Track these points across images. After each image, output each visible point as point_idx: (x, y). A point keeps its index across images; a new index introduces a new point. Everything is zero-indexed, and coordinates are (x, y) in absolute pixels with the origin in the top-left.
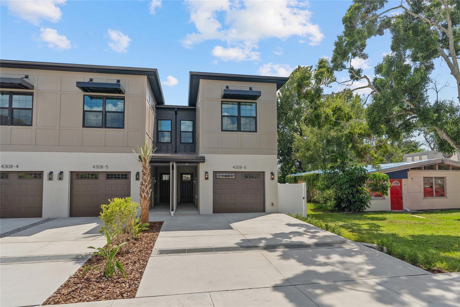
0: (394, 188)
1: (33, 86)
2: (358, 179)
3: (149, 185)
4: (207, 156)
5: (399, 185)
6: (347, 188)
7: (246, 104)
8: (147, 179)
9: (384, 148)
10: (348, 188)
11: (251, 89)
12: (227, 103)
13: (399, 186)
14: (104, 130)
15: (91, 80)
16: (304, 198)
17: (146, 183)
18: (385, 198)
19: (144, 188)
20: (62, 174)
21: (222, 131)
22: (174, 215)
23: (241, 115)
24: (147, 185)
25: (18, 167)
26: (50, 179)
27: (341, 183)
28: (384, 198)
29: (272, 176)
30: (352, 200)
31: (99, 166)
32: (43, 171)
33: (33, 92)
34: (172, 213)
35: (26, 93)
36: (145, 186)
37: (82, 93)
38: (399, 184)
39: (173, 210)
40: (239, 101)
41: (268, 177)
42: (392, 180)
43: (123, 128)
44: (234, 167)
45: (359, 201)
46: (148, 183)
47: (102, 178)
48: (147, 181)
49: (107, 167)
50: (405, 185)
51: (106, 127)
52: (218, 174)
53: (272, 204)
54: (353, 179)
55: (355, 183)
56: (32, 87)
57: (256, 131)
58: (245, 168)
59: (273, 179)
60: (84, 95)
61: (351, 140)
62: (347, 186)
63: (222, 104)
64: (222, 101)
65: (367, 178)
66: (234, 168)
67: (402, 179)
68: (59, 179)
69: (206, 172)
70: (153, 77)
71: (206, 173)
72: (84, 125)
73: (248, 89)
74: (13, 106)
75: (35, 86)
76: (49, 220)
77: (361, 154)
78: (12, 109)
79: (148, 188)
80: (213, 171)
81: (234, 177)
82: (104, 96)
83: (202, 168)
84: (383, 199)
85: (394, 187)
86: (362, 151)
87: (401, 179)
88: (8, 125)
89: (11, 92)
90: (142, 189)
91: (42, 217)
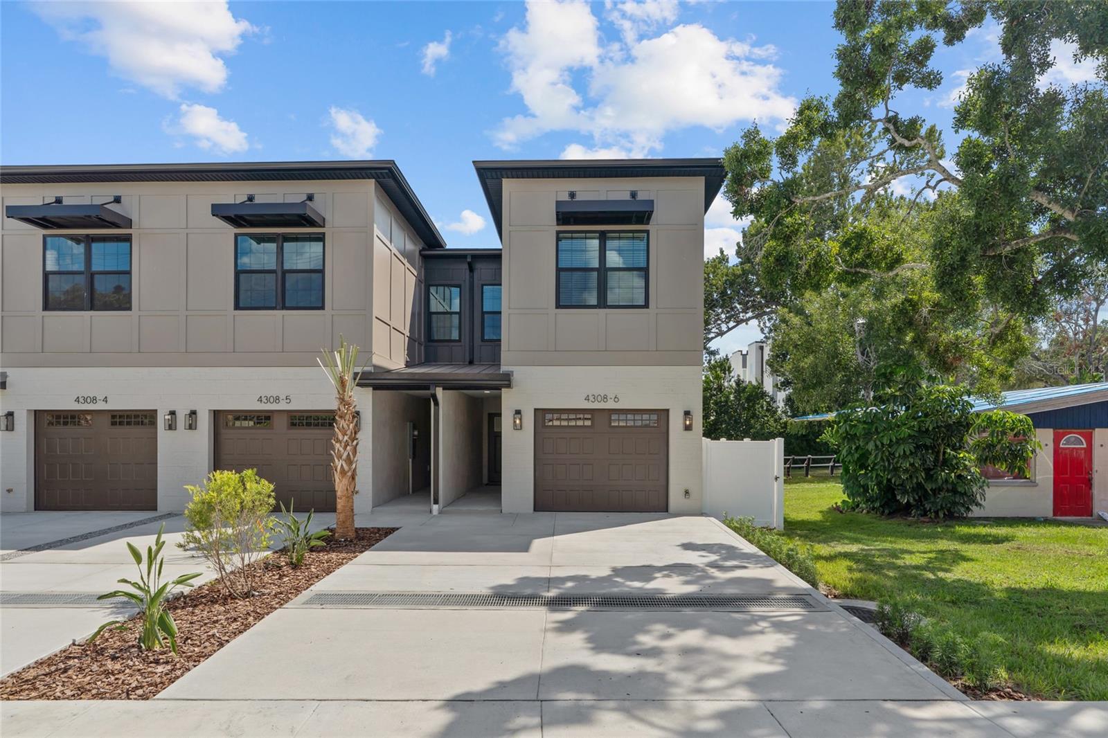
0: (1066, 454)
1: (131, 220)
2: (943, 429)
3: (353, 441)
4: (519, 373)
5: (1085, 446)
6: (908, 453)
7: (619, 235)
8: (348, 426)
9: (1013, 341)
10: (911, 453)
11: (634, 195)
12: (572, 235)
13: (1084, 448)
14: (279, 313)
15: (251, 198)
16: (777, 478)
17: (346, 438)
18: (1035, 482)
19: (341, 449)
20: (194, 416)
21: (557, 308)
22: (439, 513)
23: (607, 266)
24: (347, 441)
25: (106, 401)
26: (171, 427)
27: (891, 441)
28: (1031, 481)
29: (686, 420)
30: (929, 487)
31: (272, 398)
32: (156, 410)
33: (131, 234)
34: (435, 508)
35: (117, 238)
36: (343, 444)
37: (231, 230)
38: (1083, 445)
39: (436, 502)
40: (603, 229)
41: (676, 422)
42: (1061, 431)
43: (322, 308)
44: (587, 399)
45: (948, 491)
46: (349, 438)
47: (280, 424)
48: (349, 432)
49: (288, 401)
50: (1102, 446)
51: (284, 308)
52: (548, 416)
53: (687, 492)
54: (928, 429)
55: (933, 439)
56: (128, 223)
57: (646, 306)
58: (616, 400)
59: (688, 428)
60: (236, 236)
61: (910, 323)
62: (908, 448)
63: (558, 239)
64: (558, 233)
65: (968, 425)
66: (587, 401)
67: (1094, 429)
68: (187, 427)
69: (516, 411)
70: (391, 182)
71: (518, 412)
72: (239, 304)
73: (627, 197)
74: (95, 268)
75: (135, 219)
76: (170, 515)
77: (946, 360)
78: (91, 274)
79: (348, 448)
80: (535, 410)
81: (588, 423)
82: (279, 234)
83: (509, 401)
84: (1031, 484)
85: (1067, 451)
86: (947, 351)
87: (1090, 430)
88: (85, 309)
89: (87, 236)
90: (336, 451)
91: (156, 510)
